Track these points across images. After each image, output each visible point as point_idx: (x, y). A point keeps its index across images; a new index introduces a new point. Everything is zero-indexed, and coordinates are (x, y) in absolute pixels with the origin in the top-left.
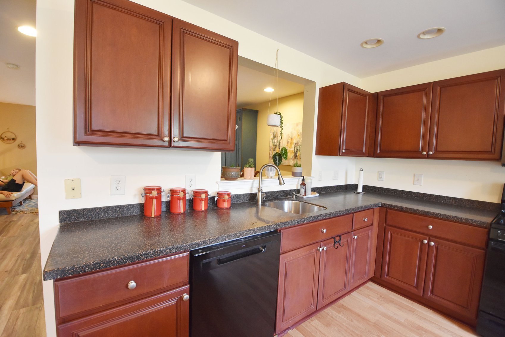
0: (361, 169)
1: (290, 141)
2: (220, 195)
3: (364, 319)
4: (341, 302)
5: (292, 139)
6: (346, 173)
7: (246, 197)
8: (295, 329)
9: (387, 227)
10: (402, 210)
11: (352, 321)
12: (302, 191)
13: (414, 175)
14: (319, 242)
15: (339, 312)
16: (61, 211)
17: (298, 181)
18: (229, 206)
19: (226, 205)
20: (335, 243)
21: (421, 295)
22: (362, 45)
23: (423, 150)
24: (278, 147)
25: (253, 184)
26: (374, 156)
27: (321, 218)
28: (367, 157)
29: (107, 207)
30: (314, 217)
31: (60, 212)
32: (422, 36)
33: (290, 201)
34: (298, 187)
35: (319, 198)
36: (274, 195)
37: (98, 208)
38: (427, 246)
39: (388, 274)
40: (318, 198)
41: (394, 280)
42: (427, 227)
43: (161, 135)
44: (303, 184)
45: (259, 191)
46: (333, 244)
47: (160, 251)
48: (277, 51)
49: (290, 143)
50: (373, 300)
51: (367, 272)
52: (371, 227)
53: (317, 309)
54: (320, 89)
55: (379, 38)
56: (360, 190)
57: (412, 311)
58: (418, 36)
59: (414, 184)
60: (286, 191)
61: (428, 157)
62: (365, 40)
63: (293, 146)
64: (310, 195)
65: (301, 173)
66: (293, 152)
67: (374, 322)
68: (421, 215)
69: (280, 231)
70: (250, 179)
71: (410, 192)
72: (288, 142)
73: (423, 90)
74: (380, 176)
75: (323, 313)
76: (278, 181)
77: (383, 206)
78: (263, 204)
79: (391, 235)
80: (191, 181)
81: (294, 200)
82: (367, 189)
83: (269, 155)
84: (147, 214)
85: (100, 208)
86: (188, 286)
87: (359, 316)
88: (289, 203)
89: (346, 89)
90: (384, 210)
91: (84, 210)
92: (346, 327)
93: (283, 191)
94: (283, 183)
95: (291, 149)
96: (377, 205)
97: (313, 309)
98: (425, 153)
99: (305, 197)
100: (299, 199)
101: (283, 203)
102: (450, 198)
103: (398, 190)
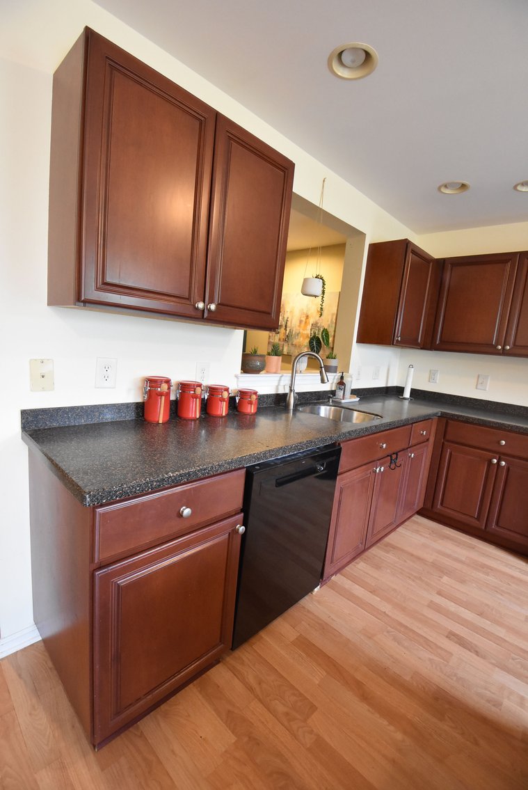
0: (412, 366)
1: (304, 319)
2: (243, 394)
3: (419, 558)
4: (386, 539)
5: (307, 317)
6: (388, 370)
7: (271, 399)
8: (338, 575)
9: (446, 443)
10: (467, 421)
11: (405, 562)
12: (340, 394)
13: (479, 376)
14: (374, 461)
15: (388, 552)
16: (25, 410)
17: (334, 379)
18: (256, 411)
19: (252, 409)
20: (391, 463)
21: (483, 528)
22: (439, 189)
23: (497, 344)
24: (284, 327)
25: (280, 380)
26: (430, 349)
27: (382, 429)
28: (422, 349)
29: (92, 406)
30: (376, 426)
31: (24, 413)
32: (519, 188)
33: (328, 407)
34: (331, 388)
35: (360, 404)
36: (303, 398)
37: (78, 407)
38: (496, 466)
39: (442, 504)
40: (358, 403)
41: (449, 511)
42: (499, 443)
43: (192, 299)
44: (341, 383)
45: (291, 390)
46: (388, 464)
47: (218, 465)
48: (324, 181)
49: (303, 323)
50: (424, 537)
51: (417, 502)
52: (427, 443)
53: (366, 547)
54: (370, 245)
55: (465, 182)
56: (407, 394)
57: (473, 548)
58: (515, 187)
59: (476, 388)
60: (318, 392)
61: (504, 353)
62: (445, 182)
63: (309, 327)
64: (349, 400)
65: (336, 367)
66: (308, 336)
67: (431, 561)
68: (492, 427)
69: (339, 444)
70: (275, 373)
71: (470, 399)
72: (301, 321)
73: (505, 262)
74: (432, 377)
75: (367, 553)
76: (320, 377)
77: (443, 416)
78: (295, 410)
79: (451, 454)
80: (203, 371)
81: (331, 406)
82: (417, 395)
83: (269, 339)
84: (150, 418)
85: (82, 407)
86: (242, 514)
87: (412, 555)
88: (326, 410)
89: (409, 251)
90: (444, 421)
91: (59, 409)
92: (401, 569)
93: (315, 392)
94: (326, 381)
95: (305, 332)
96: (435, 415)
97: (361, 547)
98: (500, 347)
99: (343, 401)
100: (337, 404)
101: (319, 408)
102: (521, 407)
103: (455, 396)
